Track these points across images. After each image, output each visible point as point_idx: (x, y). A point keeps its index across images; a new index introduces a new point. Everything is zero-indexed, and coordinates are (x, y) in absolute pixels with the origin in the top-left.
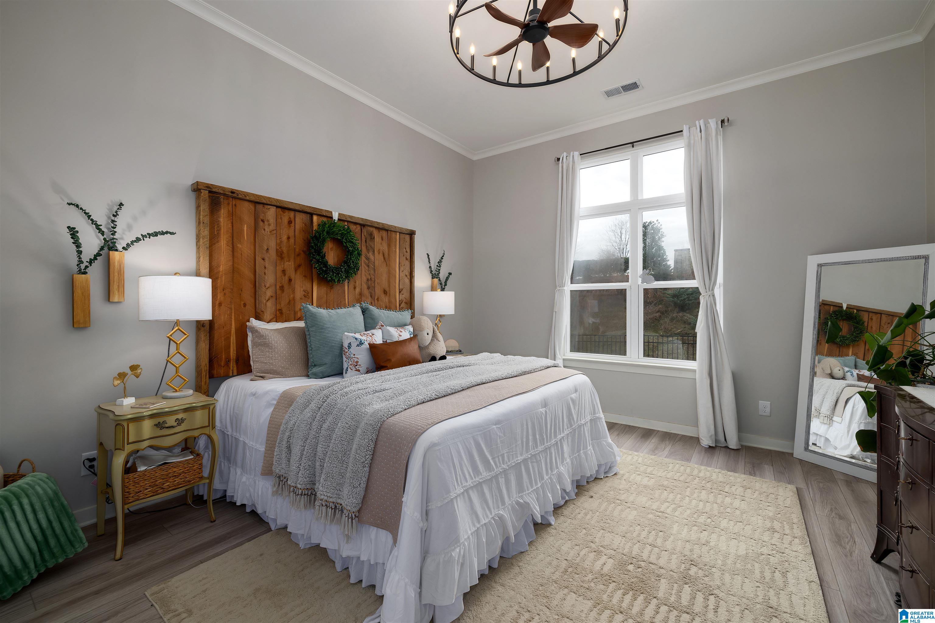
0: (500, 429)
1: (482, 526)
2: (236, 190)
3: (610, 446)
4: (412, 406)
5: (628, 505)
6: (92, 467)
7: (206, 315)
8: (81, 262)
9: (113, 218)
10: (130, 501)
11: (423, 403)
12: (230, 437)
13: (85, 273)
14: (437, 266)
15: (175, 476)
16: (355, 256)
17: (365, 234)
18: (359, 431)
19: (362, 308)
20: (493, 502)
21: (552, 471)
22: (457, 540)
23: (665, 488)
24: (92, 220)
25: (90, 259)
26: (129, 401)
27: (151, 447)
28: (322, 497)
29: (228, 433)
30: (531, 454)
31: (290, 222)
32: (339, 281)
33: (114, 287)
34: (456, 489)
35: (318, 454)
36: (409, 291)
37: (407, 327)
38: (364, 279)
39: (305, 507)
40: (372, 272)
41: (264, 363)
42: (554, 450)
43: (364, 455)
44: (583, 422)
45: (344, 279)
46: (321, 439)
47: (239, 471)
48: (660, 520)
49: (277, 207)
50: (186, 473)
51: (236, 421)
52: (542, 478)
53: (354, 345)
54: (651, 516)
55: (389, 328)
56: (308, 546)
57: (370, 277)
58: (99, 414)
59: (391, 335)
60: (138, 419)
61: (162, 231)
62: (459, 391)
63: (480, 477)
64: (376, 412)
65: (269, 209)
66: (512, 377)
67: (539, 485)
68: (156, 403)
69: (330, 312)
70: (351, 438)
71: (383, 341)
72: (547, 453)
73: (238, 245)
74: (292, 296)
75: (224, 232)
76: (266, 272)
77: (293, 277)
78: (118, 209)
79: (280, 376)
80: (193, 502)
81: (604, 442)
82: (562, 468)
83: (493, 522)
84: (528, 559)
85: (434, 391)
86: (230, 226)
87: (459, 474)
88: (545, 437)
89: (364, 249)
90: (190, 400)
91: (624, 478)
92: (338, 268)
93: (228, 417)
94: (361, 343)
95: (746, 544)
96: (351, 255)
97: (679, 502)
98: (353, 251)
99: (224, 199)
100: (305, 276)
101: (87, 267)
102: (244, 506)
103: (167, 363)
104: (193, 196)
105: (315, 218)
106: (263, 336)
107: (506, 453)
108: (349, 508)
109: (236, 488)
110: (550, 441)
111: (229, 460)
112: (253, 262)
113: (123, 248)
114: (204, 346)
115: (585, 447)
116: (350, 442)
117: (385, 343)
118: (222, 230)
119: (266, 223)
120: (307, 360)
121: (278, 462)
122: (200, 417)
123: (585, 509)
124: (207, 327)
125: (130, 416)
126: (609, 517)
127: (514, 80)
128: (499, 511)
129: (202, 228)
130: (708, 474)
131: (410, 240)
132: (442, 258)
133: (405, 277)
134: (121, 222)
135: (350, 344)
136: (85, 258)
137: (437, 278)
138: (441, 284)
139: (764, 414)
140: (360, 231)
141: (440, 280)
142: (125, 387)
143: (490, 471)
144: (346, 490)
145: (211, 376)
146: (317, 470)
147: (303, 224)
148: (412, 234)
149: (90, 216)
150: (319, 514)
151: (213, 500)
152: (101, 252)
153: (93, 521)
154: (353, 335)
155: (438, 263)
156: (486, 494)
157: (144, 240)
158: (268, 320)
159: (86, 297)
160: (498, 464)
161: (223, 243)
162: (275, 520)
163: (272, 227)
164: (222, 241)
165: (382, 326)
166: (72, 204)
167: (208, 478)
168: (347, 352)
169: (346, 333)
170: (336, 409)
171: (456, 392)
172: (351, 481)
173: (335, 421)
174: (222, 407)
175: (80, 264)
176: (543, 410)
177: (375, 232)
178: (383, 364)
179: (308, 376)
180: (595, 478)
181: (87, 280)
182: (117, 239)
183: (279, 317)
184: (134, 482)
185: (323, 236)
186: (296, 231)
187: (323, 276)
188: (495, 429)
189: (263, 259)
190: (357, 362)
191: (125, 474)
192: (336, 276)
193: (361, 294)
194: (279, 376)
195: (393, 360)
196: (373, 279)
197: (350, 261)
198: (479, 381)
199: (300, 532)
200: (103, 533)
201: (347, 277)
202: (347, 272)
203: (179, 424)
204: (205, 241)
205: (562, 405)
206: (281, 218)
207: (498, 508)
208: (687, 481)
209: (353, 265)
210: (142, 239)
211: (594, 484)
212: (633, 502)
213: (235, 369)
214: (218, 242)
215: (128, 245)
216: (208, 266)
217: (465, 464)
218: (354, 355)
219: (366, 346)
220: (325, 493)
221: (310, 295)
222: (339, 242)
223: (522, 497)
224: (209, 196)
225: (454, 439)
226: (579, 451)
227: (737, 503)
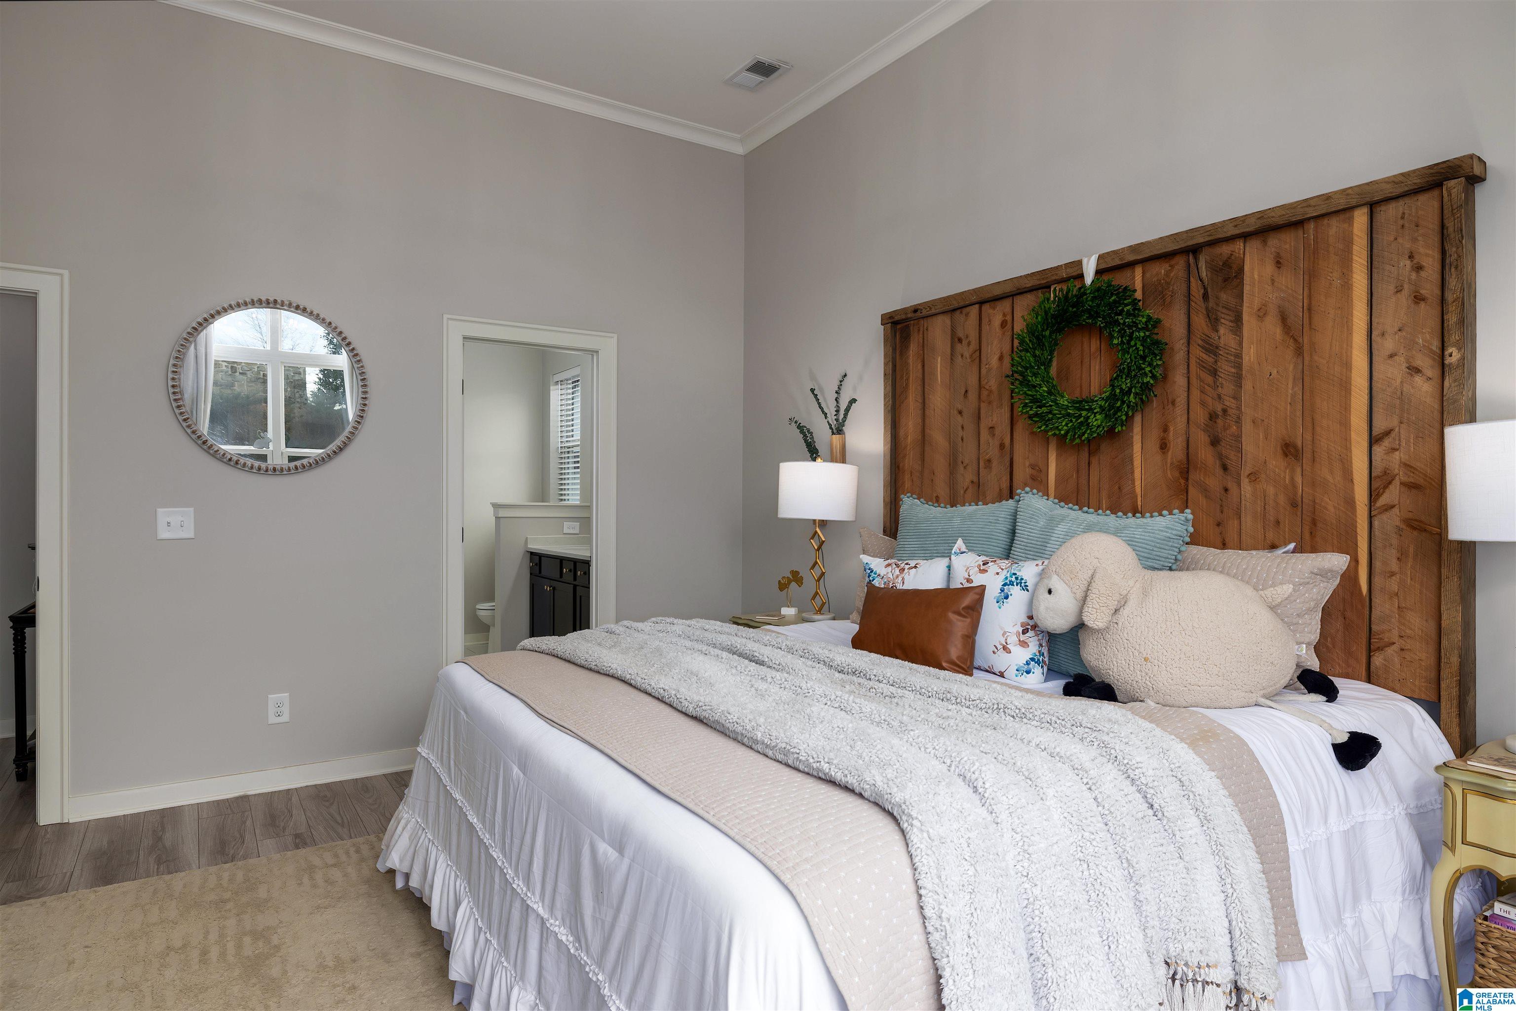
2: (920, 304)
17: (1204, 275)
24: (819, 403)
31: (1004, 324)
40: (1229, 388)
45: (1129, 420)
49: (980, 303)
57: (1219, 408)
65: (969, 312)
73: (930, 396)
74: (1005, 479)
75: (912, 381)
76: (964, 436)
77: (1008, 439)
78: (841, 382)
99: (913, 325)
100: (1033, 433)
118: (911, 378)
119: (965, 342)
131: (1441, 206)
133: (1405, 375)
140: (1183, 273)
149: (819, 399)
157: (848, 415)
164: (910, 395)
177: (1247, 250)
189: (960, 412)
193: (1186, 463)
196: (1232, 412)
204: (888, 402)
206: (989, 323)
214: (906, 398)
216: (890, 438)
224: (895, 330)
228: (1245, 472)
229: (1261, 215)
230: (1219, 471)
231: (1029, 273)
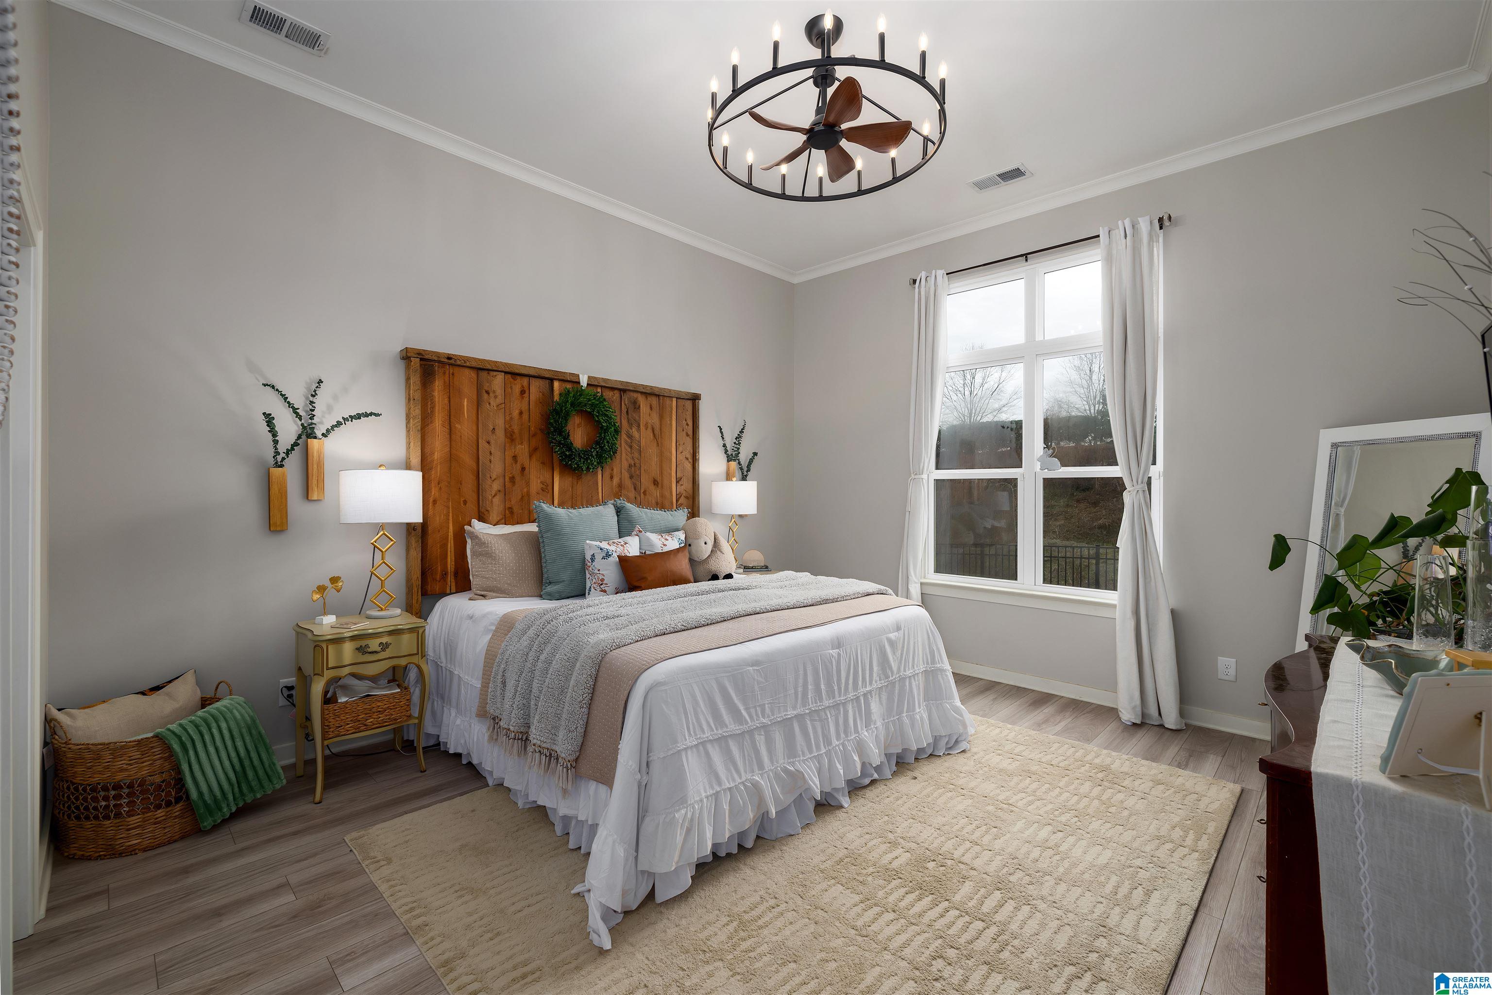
0: (760, 673)
1: (724, 790)
2: (454, 355)
3: (957, 710)
4: (647, 637)
5: (964, 792)
6: (290, 696)
7: (416, 517)
8: (277, 453)
9: (311, 399)
10: (331, 736)
11: (664, 634)
12: (444, 669)
13: (282, 466)
14: (735, 443)
15: (379, 711)
16: (611, 434)
17: (627, 403)
18: (578, 665)
19: (615, 506)
20: (745, 764)
21: (847, 736)
22: (683, 801)
23: (1030, 774)
24: (289, 403)
25: (287, 449)
26: (329, 620)
27: (354, 675)
28: (535, 741)
29: (442, 665)
30: (810, 709)
31: (523, 392)
32: (588, 469)
33: (313, 482)
34: (686, 740)
35: (534, 691)
36: (692, 480)
37: (676, 533)
38: (625, 464)
39: (519, 755)
40: (636, 455)
41: (486, 578)
42: (853, 707)
43: (581, 692)
44: (908, 673)
45: (595, 466)
46: (537, 673)
47: (453, 712)
48: (1000, 813)
49: (506, 373)
50: (391, 709)
51: (451, 649)
52: (828, 742)
53: (598, 557)
54: (990, 808)
55: (649, 534)
56: (528, 806)
57: (633, 462)
58: (298, 633)
59: (652, 545)
60: (337, 641)
61: (366, 412)
62: (718, 622)
63: (725, 729)
64: (599, 642)
65: (496, 376)
66: (804, 607)
67: (823, 751)
68: (359, 623)
69: (570, 513)
70: (570, 672)
71: (640, 552)
72: (839, 711)
73: (457, 425)
74: (525, 490)
75: (439, 410)
76: (492, 459)
77: (526, 465)
78: (317, 387)
79: (505, 596)
80: (403, 748)
81: (948, 705)
82: (866, 733)
83: (743, 788)
84: (797, 844)
85: (681, 621)
86: (446, 401)
87: (693, 723)
88: (836, 688)
89: (625, 423)
90: (397, 621)
91: (976, 757)
92: (587, 452)
93: (442, 644)
94: (608, 555)
95: (1113, 852)
96: (605, 433)
97: (1041, 794)
98: (608, 428)
99: (439, 367)
100: (543, 463)
101: (283, 459)
102: (458, 756)
103: (371, 575)
104: (402, 365)
105: (556, 384)
106: (485, 543)
107: (768, 704)
108: (564, 755)
109: (450, 732)
110: (845, 694)
111: (443, 698)
112: (475, 447)
113: (323, 434)
114: (416, 554)
115: (911, 709)
116: (567, 678)
117: (643, 556)
118: (437, 408)
119: (491, 394)
120: (541, 574)
121: (492, 700)
122: (407, 643)
123: (899, 792)
124: (419, 530)
125: (329, 637)
126: (929, 804)
127: (812, 191)
128: (753, 776)
129: (412, 407)
130: (1108, 761)
131: (693, 407)
132: (742, 432)
133: (684, 460)
134: (320, 403)
135: (593, 555)
136: (282, 448)
137: (735, 460)
138: (741, 469)
139: (1226, 678)
140: (618, 399)
141: (739, 463)
142: (324, 603)
143: (741, 724)
144: (561, 734)
145: (424, 593)
146: (531, 710)
147: (541, 394)
148: (695, 399)
149: (287, 398)
150: (532, 762)
151: (423, 748)
152: (298, 442)
153: (292, 760)
154: (598, 543)
155: (736, 439)
156: (734, 752)
157: (345, 424)
158: (495, 522)
159: (283, 494)
160: (755, 717)
161: (438, 423)
162: (491, 773)
163: (500, 399)
164: (437, 422)
165: (640, 531)
166: (267, 385)
167: (417, 718)
168: (589, 567)
169: (588, 542)
170: (556, 638)
171: (714, 623)
172: (567, 724)
173: (553, 651)
174: (435, 632)
175: (276, 455)
176: (834, 652)
177: (641, 400)
178: (637, 584)
179: (541, 596)
180: (930, 755)
181: (284, 474)
182: (316, 424)
183: (508, 518)
184: (334, 714)
185: (565, 408)
186: (531, 403)
187: (567, 463)
188: (752, 671)
189: (488, 443)
190: (602, 580)
191: (324, 704)
192: (584, 462)
193: (620, 486)
194: (503, 595)
195: (649, 579)
196: (637, 465)
197: (603, 441)
198: (749, 610)
199: (518, 788)
200: (302, 774)
201: (600, 463)
202: (600, 456)
203: (383, 650)
204: (416, 423)
205: (871, 648)
206: (511, 388)
207: (753, 772)
208: (1070, 768)
209: (608, 446)
210: (343, 422)
211: (926, 763)
212: (973, 789)
213: (453, 584)
214: (431, 422)
215: (328, 431)
216: (420, 453)
217: (702, 711)
218: (599, 570)
219: (615, 558)
220: (538, 737)
221: (550, 487)
222: (589, 416)
223: (793, 764)
224: (421, 365)
225: (687, 679)
226: (900, 713)
227: (1131, 802)
228: (642, 491)
229: (652, 388)
230: (633, 489)
231: (548, 369)
